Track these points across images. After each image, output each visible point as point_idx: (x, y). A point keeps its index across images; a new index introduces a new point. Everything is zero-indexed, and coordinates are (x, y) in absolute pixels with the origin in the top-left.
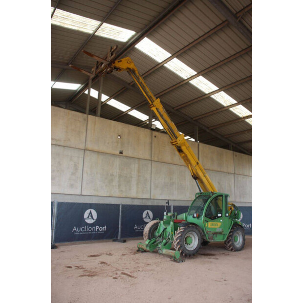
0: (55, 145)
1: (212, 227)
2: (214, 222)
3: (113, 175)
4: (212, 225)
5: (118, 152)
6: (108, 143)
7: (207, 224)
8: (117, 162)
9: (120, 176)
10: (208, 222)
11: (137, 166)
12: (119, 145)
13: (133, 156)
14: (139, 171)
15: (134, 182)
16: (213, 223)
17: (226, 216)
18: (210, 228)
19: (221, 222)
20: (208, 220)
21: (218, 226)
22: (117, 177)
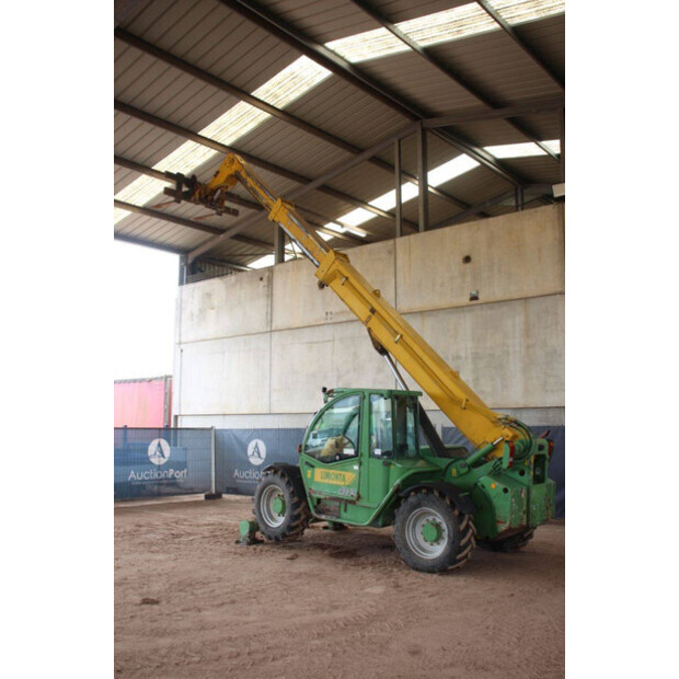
0: (347, 322)
1: (326, 481)
2: (330, 468)
3: (458, 357)
4: (328, 476)
5: (465, 300)
6: (442, 285)
7: (309, 472)
8: (467, 322)
9: (476, 357)
10: (312, 466)
11: (519, 320)
12: (469, 279)
13: (507, 297)
14: (527, 333)
15: (515, 366)
16: (331, 471)
17: (372, 455)
18: (318, 484)
19: (354, 471)
20: (313, 464)
21: (344, 480)
22: (470, 360)
